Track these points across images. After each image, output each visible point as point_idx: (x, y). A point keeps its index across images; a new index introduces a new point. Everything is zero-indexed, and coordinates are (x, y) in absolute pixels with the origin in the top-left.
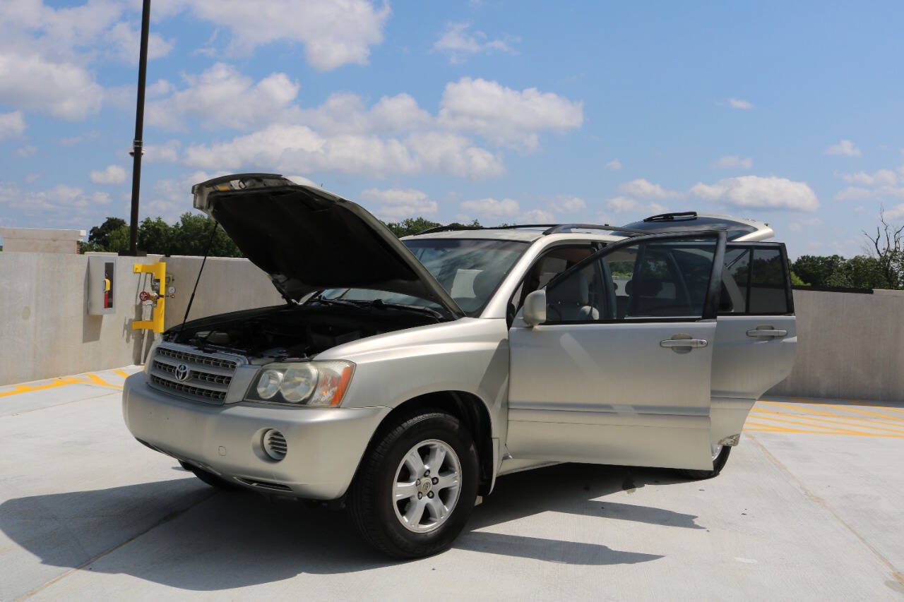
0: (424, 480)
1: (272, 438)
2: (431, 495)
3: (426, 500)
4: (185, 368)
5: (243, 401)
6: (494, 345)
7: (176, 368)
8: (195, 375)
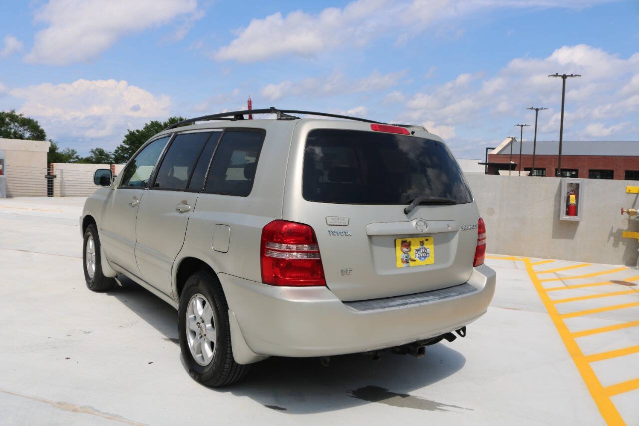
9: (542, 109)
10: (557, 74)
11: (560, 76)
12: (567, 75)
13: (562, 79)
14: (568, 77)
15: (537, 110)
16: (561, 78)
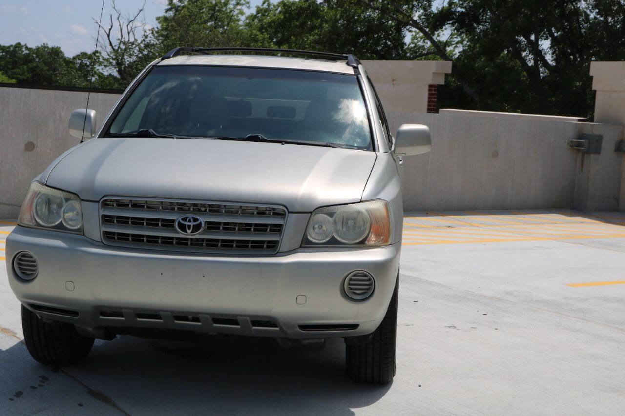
1: (350, 280)
4: (195, 220)
5: (301, 247)
7: (173, 221)
8: (212, 227)
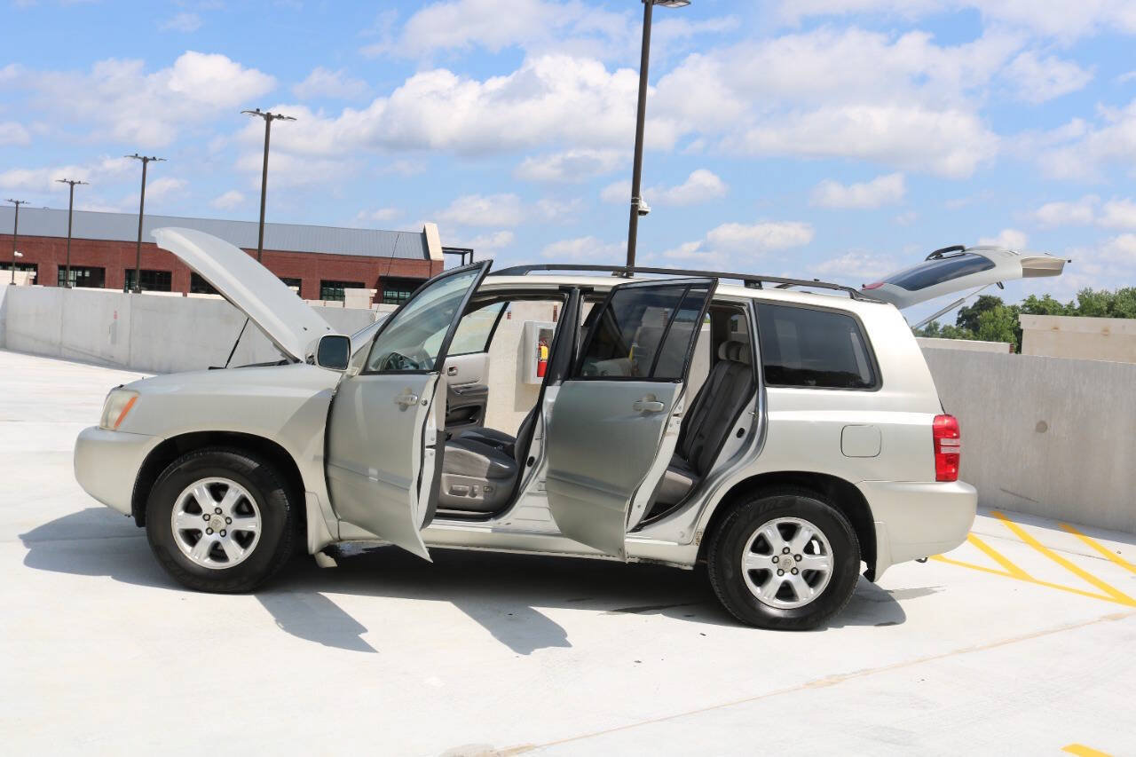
0: (214, 517)
2: (224, 533)
3: (215, 537)
6: (310, 394)
9: (154, 159)
10: (258, 110)
11: (261, 115)
12: (274, 113)
13: (265, 122)
14: (275, 120)
15: (145, 160)
16: (262, 118)
